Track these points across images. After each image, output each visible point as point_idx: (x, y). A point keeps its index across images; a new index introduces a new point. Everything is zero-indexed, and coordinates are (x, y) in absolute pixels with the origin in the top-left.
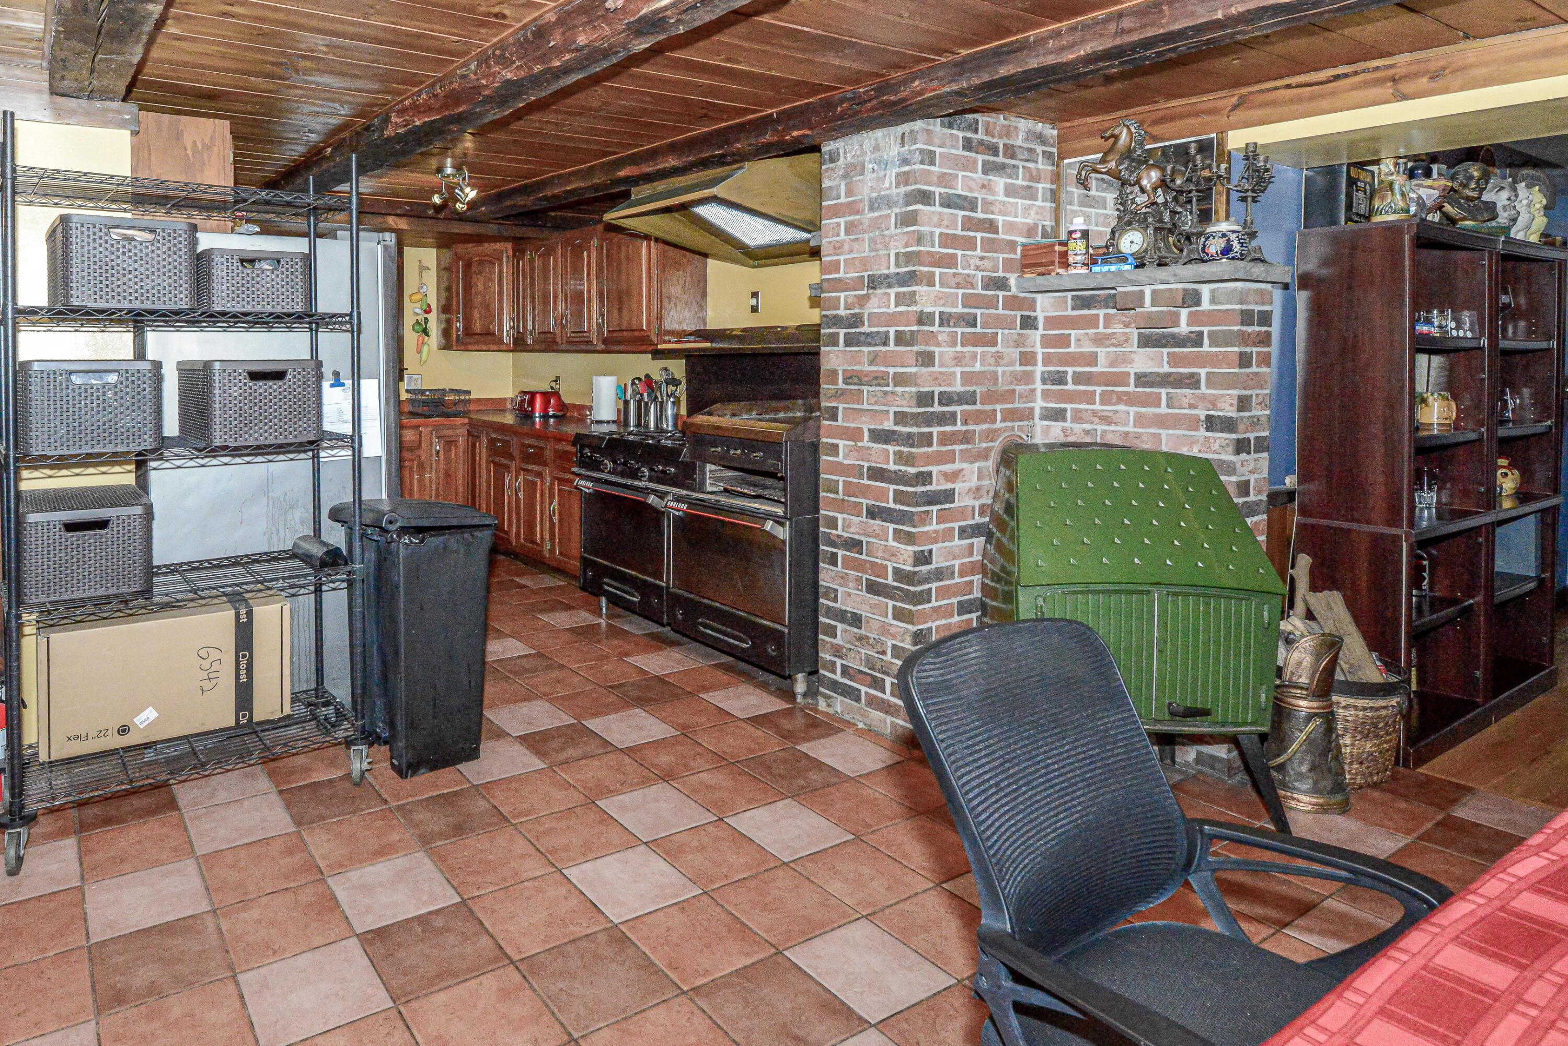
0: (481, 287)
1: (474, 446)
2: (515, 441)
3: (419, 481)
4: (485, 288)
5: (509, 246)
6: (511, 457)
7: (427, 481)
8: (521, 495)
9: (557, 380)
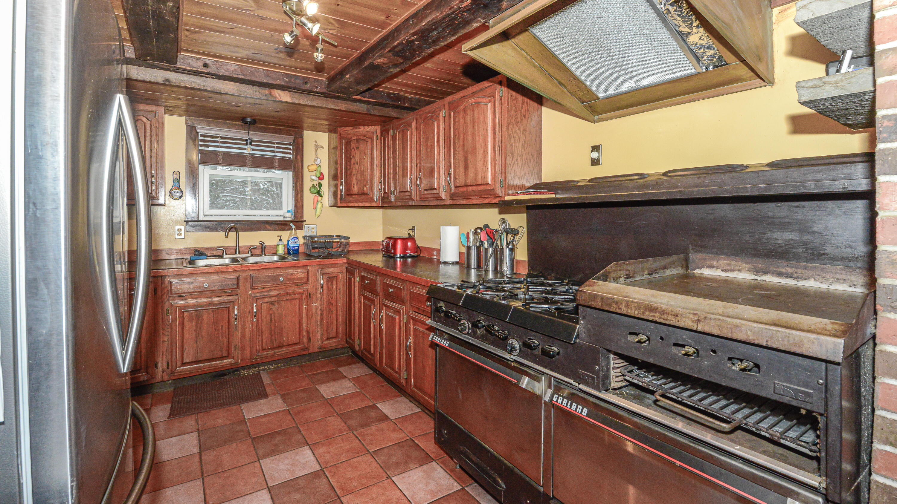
0: (357, 159)
1: (350, 279)
2: (378, 280)
3: (307, 309)
4: (360, 159)
5: (378, 128)
6: (377, 294)
7: (314, 310)
8: (383, 326)
9: (413, 229)
